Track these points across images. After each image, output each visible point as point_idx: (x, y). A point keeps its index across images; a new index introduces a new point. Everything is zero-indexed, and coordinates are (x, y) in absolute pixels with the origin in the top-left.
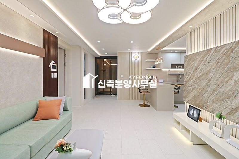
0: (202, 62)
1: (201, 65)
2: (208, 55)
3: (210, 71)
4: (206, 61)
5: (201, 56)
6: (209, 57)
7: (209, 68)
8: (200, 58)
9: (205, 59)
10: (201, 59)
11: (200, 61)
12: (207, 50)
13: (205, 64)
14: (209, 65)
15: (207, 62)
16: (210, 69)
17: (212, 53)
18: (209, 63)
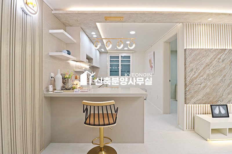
0: (216, 60)
1: (214, 62)
2: (222, 54)
3: (224, 68)
4: (219, 58)
5: (214, 53)
6: (223, 56)
7: (223, 66)
8: (213, 55)
9: (219, 57)
10: (215, 57)
11: (213, 58)
12: (221, 49)
13: (219, 62)
14: (223, 62)
15: (221, 60)
16: (225, 67)
17: (226, 53)
18: (223, 61)
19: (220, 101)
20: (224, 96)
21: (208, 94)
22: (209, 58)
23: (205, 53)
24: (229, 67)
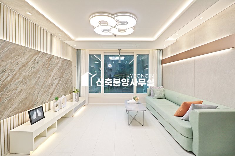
0: (32, 60)
1: (30, 63)
2: (37, 55)
3: (38, 70)
4: (35, 60)
5: (30, 53)
6: (38, 58)
7: (38, 68)
8: (29, 55)
9: (34, 58)
10: (31, 57)
11: (29, 58)
12: (36, 50)
13: (34, 63)
15: (36, 62)
16: (39, 68)
17: (40, 55)
18: (38, 63)
19: (36, 104)
20: (38, 99)
21: (24, 99)
22: (26, 58)
23: (21, 50)
24: (42, 69)
